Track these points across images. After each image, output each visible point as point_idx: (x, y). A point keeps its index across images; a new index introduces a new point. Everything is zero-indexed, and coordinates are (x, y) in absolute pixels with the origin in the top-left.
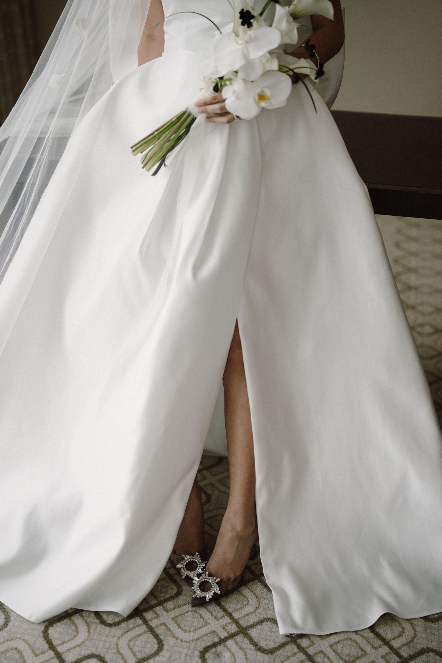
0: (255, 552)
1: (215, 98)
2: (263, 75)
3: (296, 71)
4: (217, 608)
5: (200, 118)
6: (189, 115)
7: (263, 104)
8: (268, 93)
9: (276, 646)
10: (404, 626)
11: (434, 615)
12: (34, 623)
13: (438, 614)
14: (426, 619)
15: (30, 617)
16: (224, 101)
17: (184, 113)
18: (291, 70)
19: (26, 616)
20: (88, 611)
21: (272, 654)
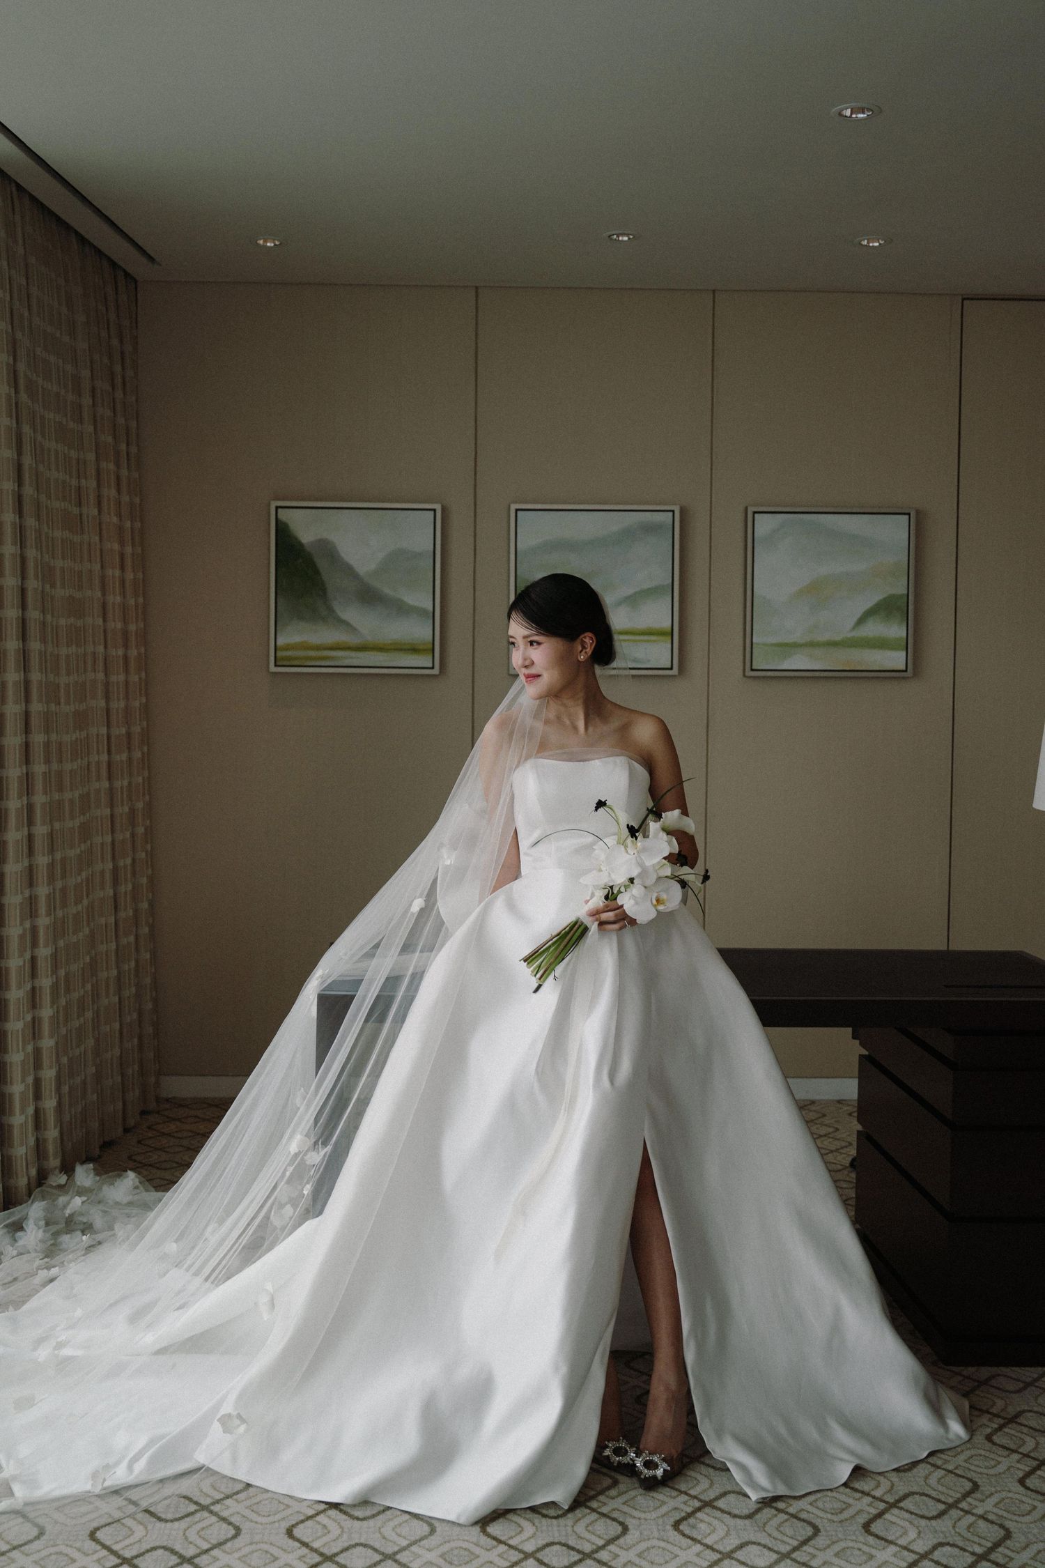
0: (693, 1425)
1: (607, 906)
2: (657, 880)
3: (680, 877)
4: (668, 1489)
5: (594, 927)
6: (582, 923)
7: (661, 908)
8: (664, 896)
9: (751, 1511)
10: (878, 1479)
11: (903, 1466)
12: (465, 1526)
13: (907, 1464)
14: (897, 1470)
15: (458, 1518)
16: (622, 906)
17: (576, 923)
18: (676, 877)
19: (452, 1517)
20: (521, 1509)
21: (751, 1518)
